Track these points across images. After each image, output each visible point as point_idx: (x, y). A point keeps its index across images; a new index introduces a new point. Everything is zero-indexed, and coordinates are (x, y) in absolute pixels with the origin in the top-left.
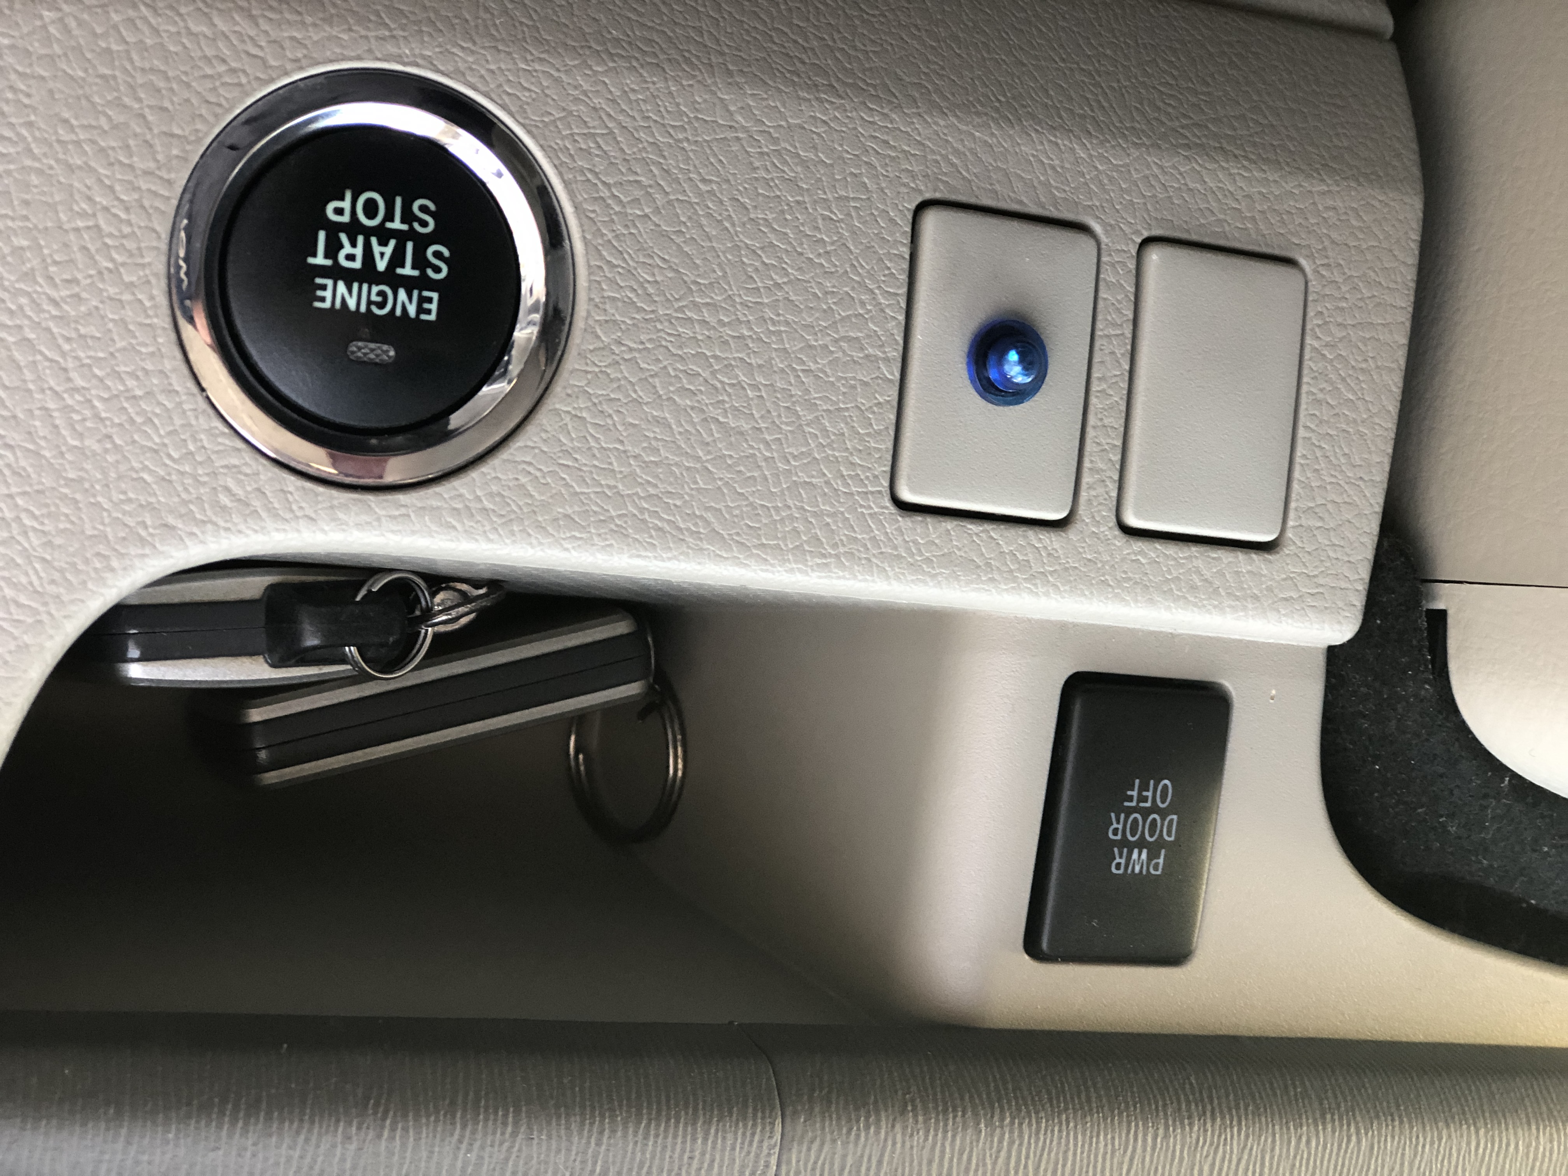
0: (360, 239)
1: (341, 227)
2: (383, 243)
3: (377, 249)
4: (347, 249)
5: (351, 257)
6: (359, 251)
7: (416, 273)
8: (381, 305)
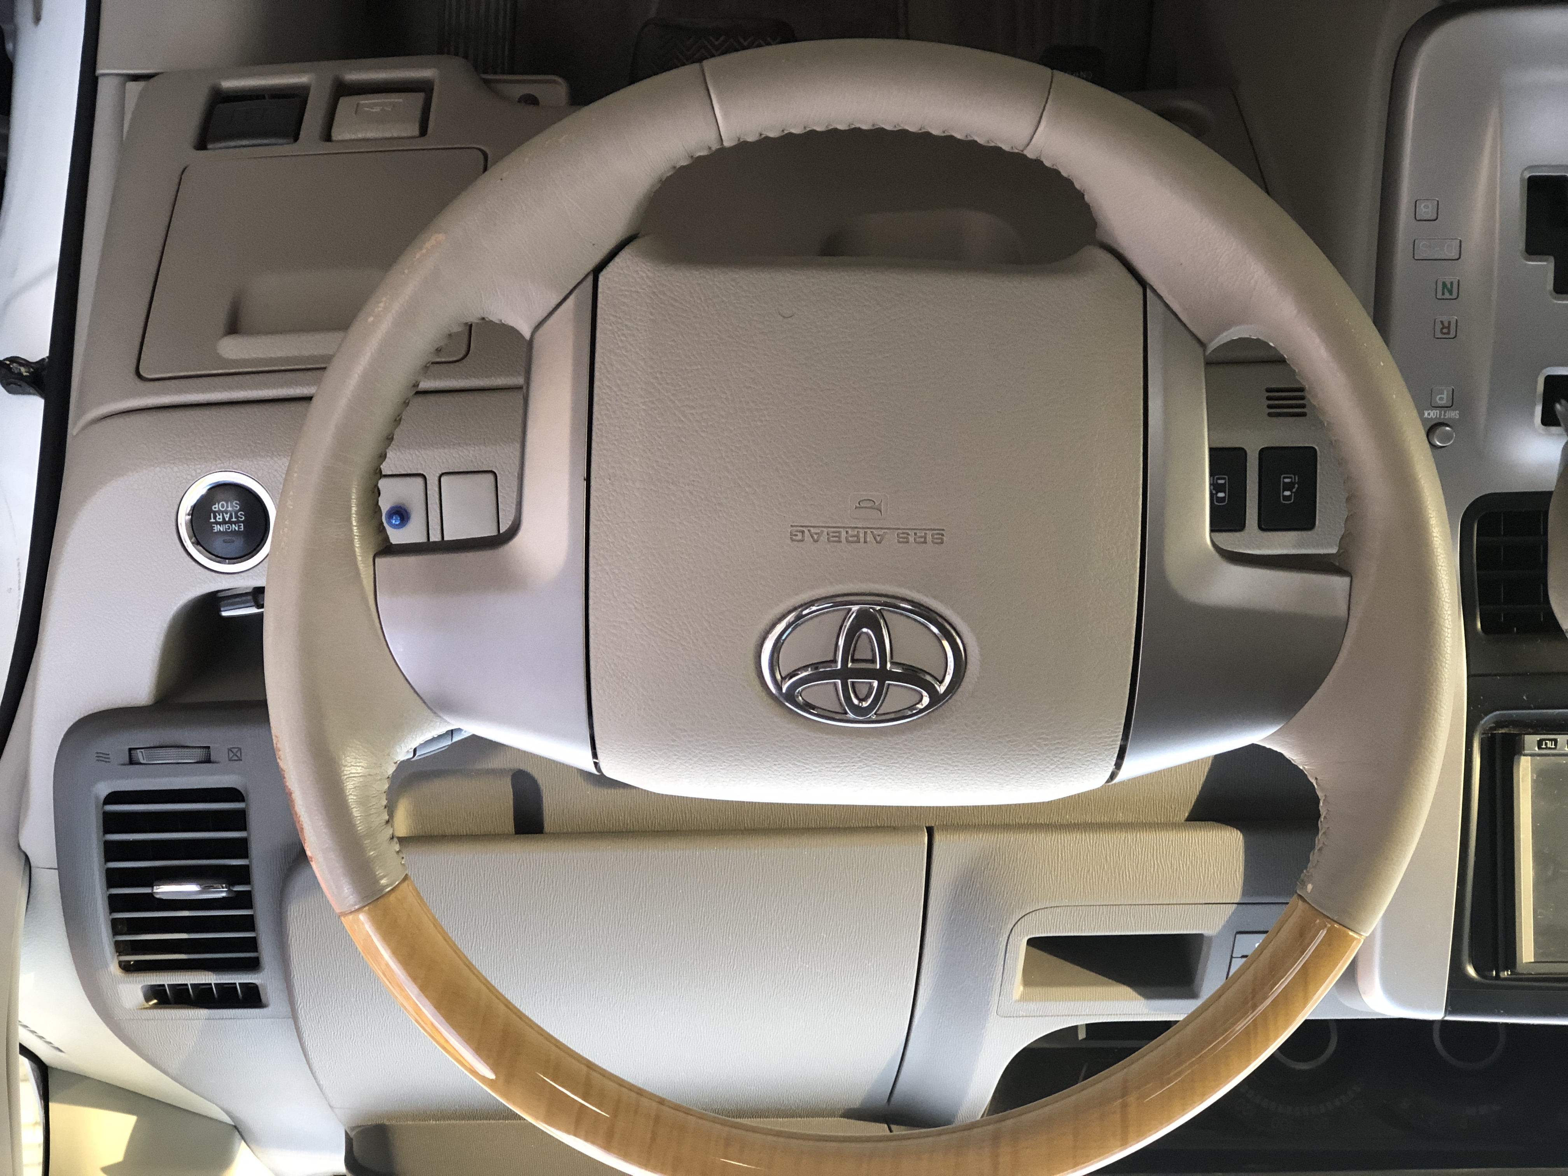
0: (221, 514)
1: (216, 512)
2: (227, 514)
3: (225, 515)
4: (218, 517)
5: (219, 519)
6: (221, 517)
7: (236, 520)
8: (229, 529)
